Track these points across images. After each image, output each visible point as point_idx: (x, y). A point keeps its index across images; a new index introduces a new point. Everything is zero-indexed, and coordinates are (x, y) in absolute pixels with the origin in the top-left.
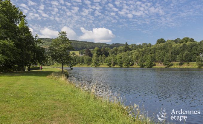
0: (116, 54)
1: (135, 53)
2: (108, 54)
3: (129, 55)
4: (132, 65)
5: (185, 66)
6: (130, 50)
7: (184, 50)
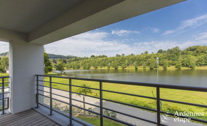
0: (70, 62)
1: (81, 63)
2: (66, 62)
3: (77, 63)
4: (79, 68)
5: (103, 68)
6: (78, 60)
7: (102, 61)
